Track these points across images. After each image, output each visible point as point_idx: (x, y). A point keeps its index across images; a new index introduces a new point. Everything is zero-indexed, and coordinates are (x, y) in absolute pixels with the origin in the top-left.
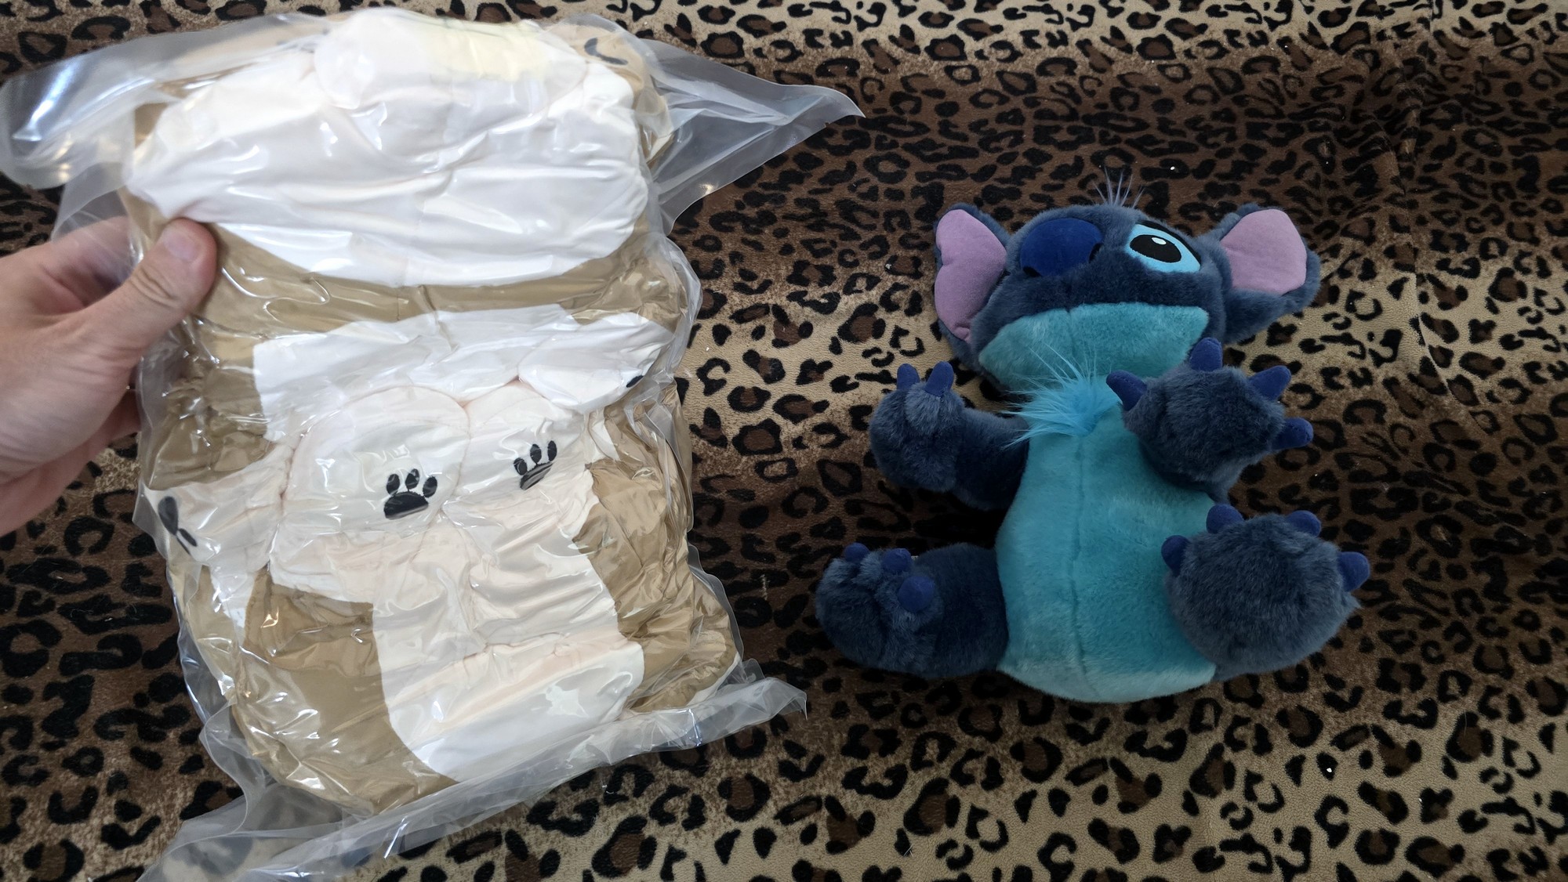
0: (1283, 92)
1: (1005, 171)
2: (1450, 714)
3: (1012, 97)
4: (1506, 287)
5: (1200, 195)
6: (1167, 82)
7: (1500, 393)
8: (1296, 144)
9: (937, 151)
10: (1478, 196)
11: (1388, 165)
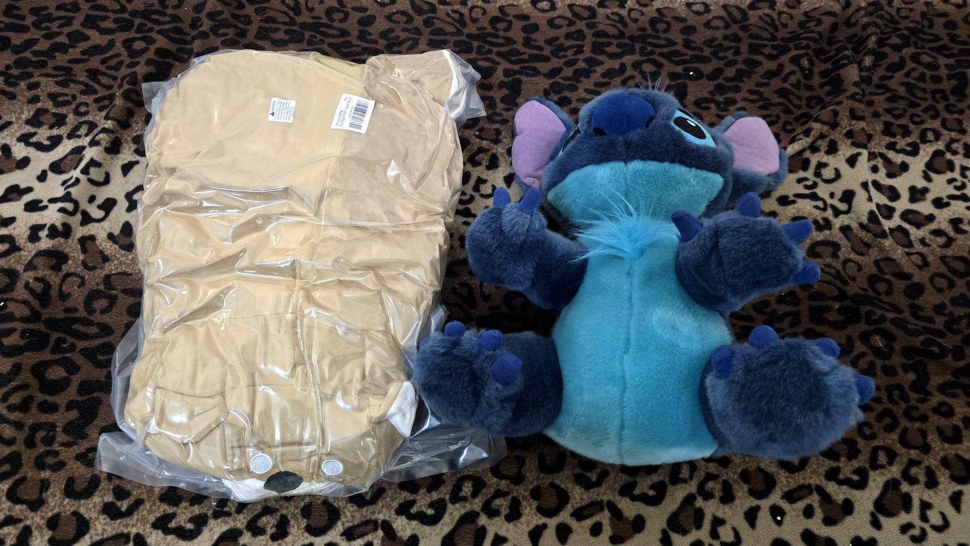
0: (778, 23)
1: (568, 72)
2: (878, 479)
3: (578, 22)
4: (938, 162)
5: (710, 92)
6: (692, 14)
7: (930, 240)
8: (785, 59)
9: (520, 57)
10: (920, 98)
11: (852, 73)
